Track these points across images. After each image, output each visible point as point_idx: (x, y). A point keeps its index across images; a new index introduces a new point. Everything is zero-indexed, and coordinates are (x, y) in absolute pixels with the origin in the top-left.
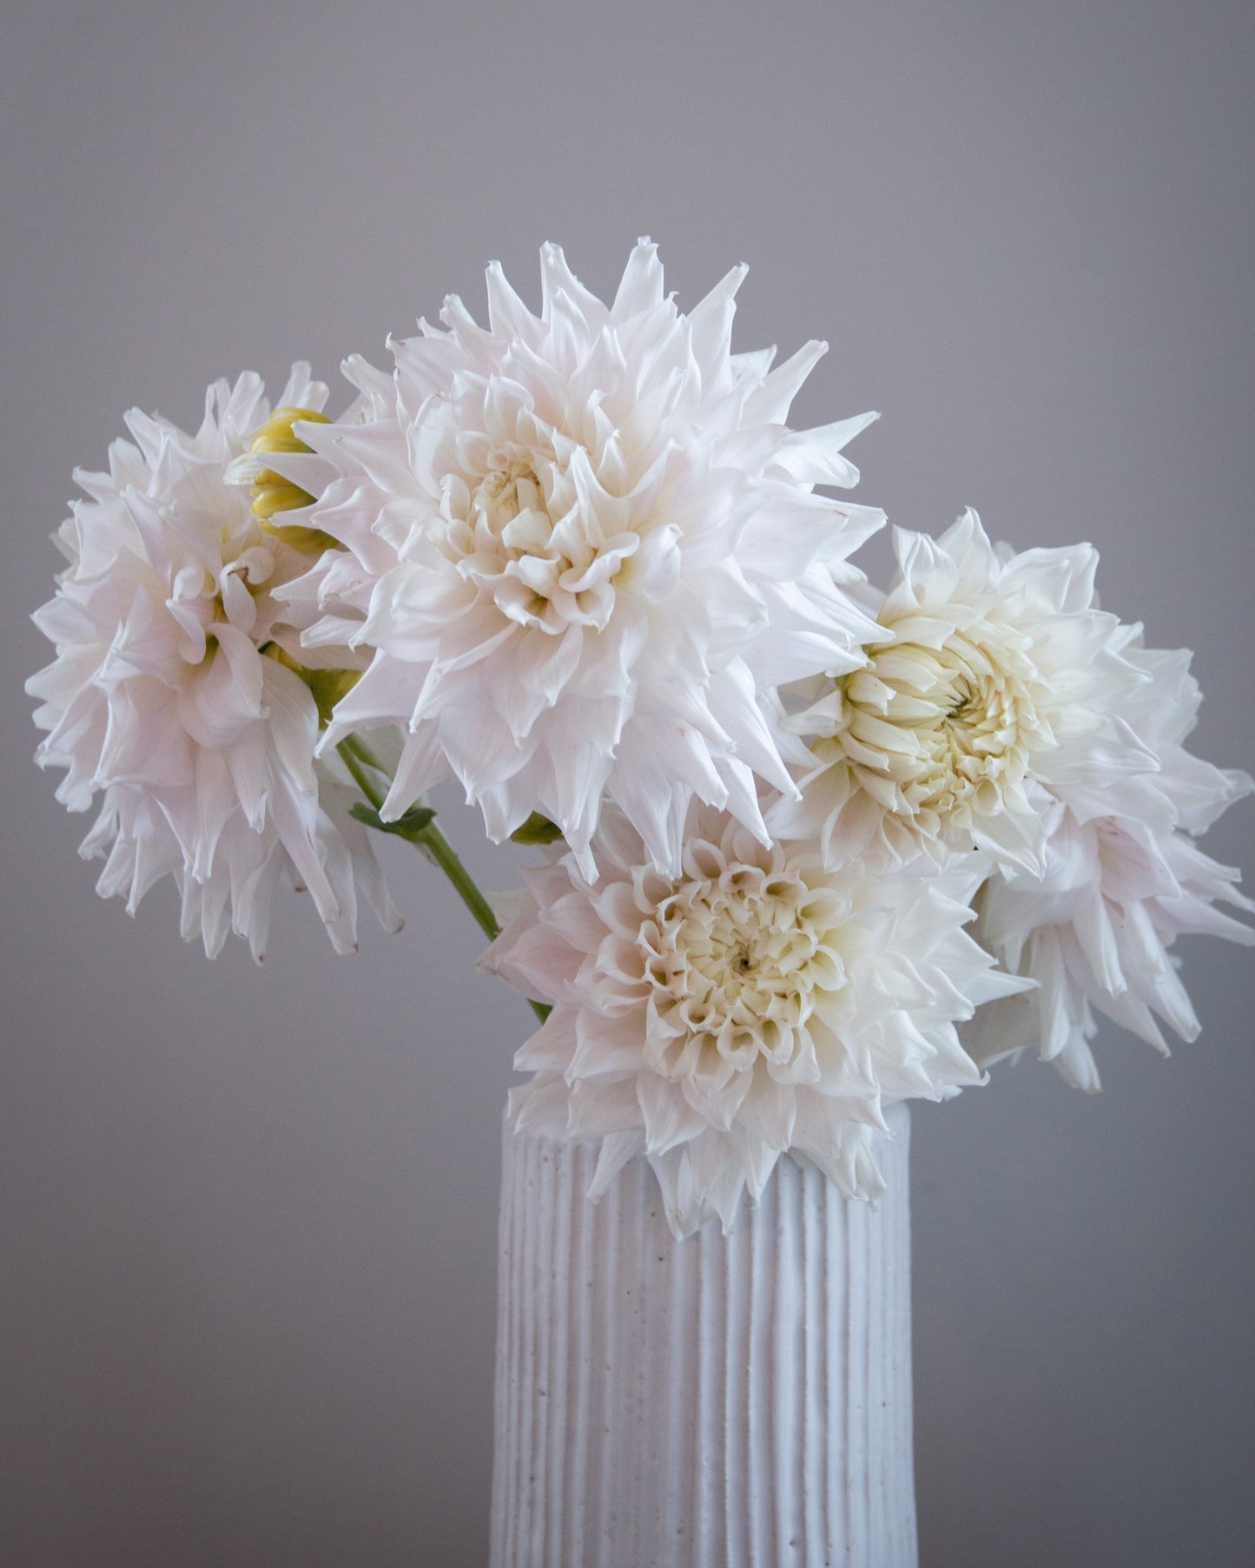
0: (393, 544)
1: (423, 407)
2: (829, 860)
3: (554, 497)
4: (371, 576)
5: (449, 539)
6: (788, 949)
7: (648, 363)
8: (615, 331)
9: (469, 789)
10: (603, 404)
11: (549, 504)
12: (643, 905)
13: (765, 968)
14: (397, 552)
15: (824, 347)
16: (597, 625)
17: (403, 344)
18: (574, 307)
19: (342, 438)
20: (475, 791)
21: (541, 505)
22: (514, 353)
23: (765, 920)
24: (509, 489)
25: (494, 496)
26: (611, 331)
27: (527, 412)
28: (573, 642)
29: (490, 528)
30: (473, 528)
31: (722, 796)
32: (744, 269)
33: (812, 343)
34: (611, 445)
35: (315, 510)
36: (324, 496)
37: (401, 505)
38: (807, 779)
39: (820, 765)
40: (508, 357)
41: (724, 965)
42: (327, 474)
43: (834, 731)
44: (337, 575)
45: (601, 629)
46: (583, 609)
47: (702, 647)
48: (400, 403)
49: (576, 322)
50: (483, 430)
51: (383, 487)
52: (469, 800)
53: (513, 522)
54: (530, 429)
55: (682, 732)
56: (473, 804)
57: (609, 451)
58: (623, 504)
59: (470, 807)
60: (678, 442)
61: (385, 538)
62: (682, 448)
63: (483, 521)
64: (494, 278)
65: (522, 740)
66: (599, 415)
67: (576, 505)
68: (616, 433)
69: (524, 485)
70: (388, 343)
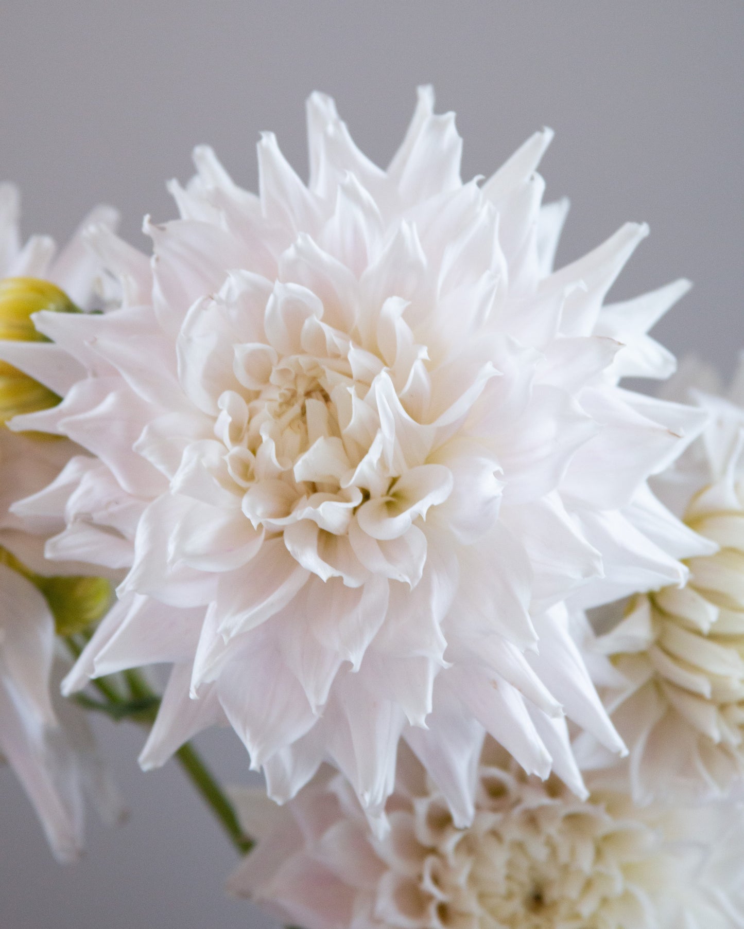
0: (161, 468)
1: (192, 309)
2: (638, 791)
3: (352, 425)
4: (130, 495)
5: (230, 469)
6: (588, 885)
7: (451, 255)
8: (414, 226)
9: (254, 754)
10: (405, 315)
11: (344, 431)
12: (424, 835)
13: (563, 909)
14: (169, 482)
15: (643, 230)
16: (408, 580)
17: (163, 229)
18: (364, 193)
19: (96, 339)
20: (261, 756)
21: (334, 429)
22: (299, 250)
23: (564, 856)
24: (296, 409)
25: (278, 415)
26: (410, 224)
27: (315, 320)
28: (376, 595)
29: (277, 455)
30: (254, 452)
31: (544, 763)
32: (548, 135)
33: (628, 227)
34: (418, 368)
35: (62, 415)
36: (70, 397)
37: (167, 420)
38: (617, 702)
39: (628, 685)
40: (290, 252)
41: (517, 906)
42: (76, 372)
43: (643, 646)
44: (89, 492)
45: (413, 585)
46: (389, 558)
47: (524, 598)
48: (157, 291)
49: (368, 212)
50: (263, 339)
51: (144, 395)
52: (253, 765)
53: (306, 456)
54: (320, 337)
55: (495, 684)
56: (258, 770)
57: (416, 374)
58: (428, 431)
59: (254, 772)
60: (496, 366)
61: (151, 459)
62: (501, 374)
63: (269, 449)
64: (267, 152)
65: (318, 707)
66: (400, 326)
67: (379, 437)
68: (423, 354)
69: (314, 405)
70: (147, 227)
